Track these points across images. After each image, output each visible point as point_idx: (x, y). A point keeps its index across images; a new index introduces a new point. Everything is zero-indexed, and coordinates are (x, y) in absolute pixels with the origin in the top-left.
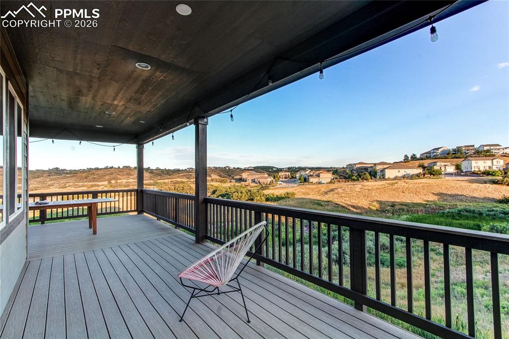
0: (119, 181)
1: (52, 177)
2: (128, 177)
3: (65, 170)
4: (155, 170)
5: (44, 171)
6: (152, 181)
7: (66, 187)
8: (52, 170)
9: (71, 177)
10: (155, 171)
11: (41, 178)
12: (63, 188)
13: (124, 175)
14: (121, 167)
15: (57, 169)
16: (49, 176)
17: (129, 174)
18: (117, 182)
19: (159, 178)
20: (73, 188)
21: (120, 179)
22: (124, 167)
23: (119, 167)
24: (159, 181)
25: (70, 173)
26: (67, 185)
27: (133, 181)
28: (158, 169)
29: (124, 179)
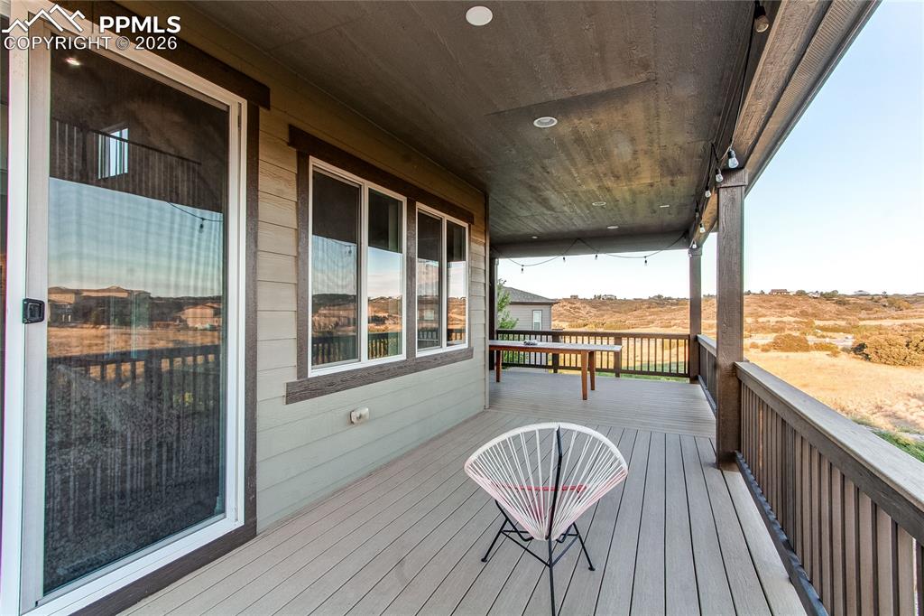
0: (761, 320)
1: (652, 310)
2: (781, 312)
3: (670, 298)
4: (852, 296)
5: (642, 301)
6: (843, 323)
7: (671, 326)
8: (653, 298)
9: (679, 310)
10: (852, 301)
11: (639, 311)
12: (667, 327)
13: (772, 307)
14: (767, 293)
15: (659, 297)
16: (649, 308)
17: (784, 306)
18: (757, 322)
19: (863, 314)
20: (680, 328)
21: (764, 316)
22: (773, 291)
23: (763, 293)
24: (862, 323)
25: (677, 304)
26: (672, 324)
27: (792, 319)
28: (861, 295)
29: (773, 315)
